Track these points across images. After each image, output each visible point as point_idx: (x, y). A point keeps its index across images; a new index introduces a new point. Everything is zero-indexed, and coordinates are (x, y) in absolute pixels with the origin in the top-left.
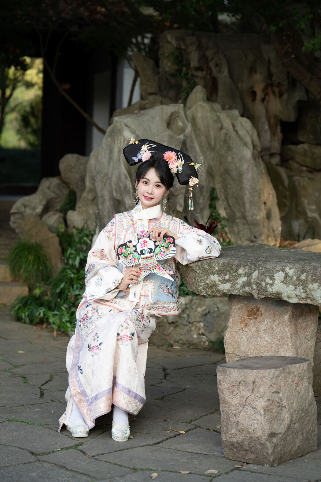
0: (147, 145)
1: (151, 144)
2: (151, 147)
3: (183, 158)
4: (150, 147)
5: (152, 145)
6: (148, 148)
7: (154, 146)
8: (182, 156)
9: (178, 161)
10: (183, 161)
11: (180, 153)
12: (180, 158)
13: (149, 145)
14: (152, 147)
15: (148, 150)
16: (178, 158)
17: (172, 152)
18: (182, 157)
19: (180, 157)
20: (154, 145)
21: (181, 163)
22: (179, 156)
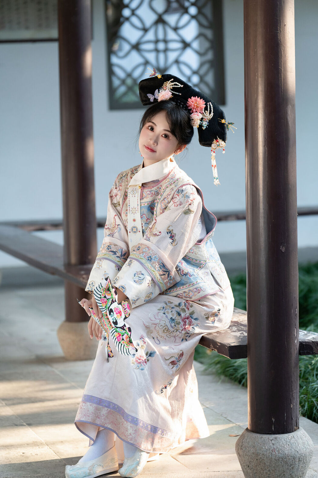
0: (172, 82)
1: (176, 83)
2: (175, 86)
3: (212, 111)
4: (173, 86)
5: (178, 84)
6: (172, 86)
7: (180, 86)
8: (212, 107)
9: (205, 112)
10: (212, 114)
11: (210, 103)
12: (209, 110)
13: (173, 84)
14: (177, 86)
15: (171, 89)
16: (206, 109)
17: (201, 99)
18: (212, 109)
19: (209, 108)
20: (179, 84)
21: (209, 116)
22: (209, 106)
